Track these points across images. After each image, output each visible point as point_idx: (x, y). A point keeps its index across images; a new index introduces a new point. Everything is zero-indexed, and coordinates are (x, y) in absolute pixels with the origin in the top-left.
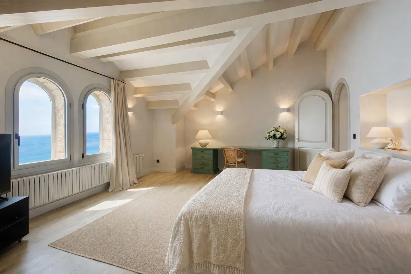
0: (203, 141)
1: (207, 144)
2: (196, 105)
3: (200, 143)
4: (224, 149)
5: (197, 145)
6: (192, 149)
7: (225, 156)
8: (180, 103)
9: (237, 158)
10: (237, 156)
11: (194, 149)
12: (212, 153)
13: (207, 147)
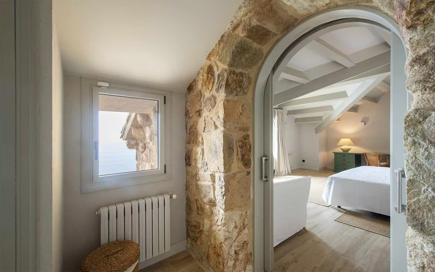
0: (344, 147)
1: (349, 149)
2: (339, 120)
3: (342, 149)
4: (365, 154)
5: (339, 150)
6: (334, 153)
7: (366, 160)
8: (324, 119)
9: (379, 162)
10: (379, 160)
11: (336, 154)
12: (354, 157)
13: (349, 152)
